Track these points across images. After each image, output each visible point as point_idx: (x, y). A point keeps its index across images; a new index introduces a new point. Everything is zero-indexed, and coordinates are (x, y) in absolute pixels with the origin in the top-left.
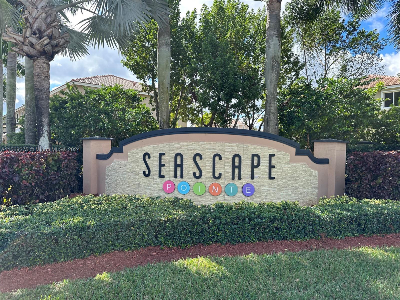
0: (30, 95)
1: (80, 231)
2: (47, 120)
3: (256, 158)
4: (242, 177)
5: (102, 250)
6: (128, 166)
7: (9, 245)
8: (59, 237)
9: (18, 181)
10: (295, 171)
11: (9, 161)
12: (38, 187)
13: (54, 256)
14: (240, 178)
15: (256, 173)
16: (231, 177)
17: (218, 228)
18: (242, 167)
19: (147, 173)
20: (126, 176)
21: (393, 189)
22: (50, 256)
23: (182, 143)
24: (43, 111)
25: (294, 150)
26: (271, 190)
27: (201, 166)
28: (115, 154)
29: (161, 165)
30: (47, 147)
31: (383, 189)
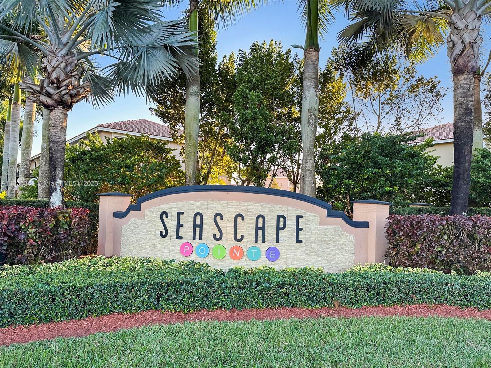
0: (46, 144)
1: (78, 291)
2: (61, 174)
3: (281, 219)
4: (266, 240)
5: (100, 312)
6: (144, 226)
7: (6, 302)
8: (56, 296)
9: (24, 239)
10: (326, 235)
11: (15, 217)
12: (45, 247)
13: (50, 315)
14: (263, 241)
15: (282, 236)
16: (254, 239)
17: (224, 293)
18: (266, 228)
19: (164, 234)
20: (142, 236)
21: (432, 257)
22: (46, 315)
23: (202, 202)
24: (57, 164)
25: (325, 211)
26: (298, 255)
27: (222, 227)
28: (132, 212)
29: (179, 225)
30: (59, 203)
31: (421, 257)
